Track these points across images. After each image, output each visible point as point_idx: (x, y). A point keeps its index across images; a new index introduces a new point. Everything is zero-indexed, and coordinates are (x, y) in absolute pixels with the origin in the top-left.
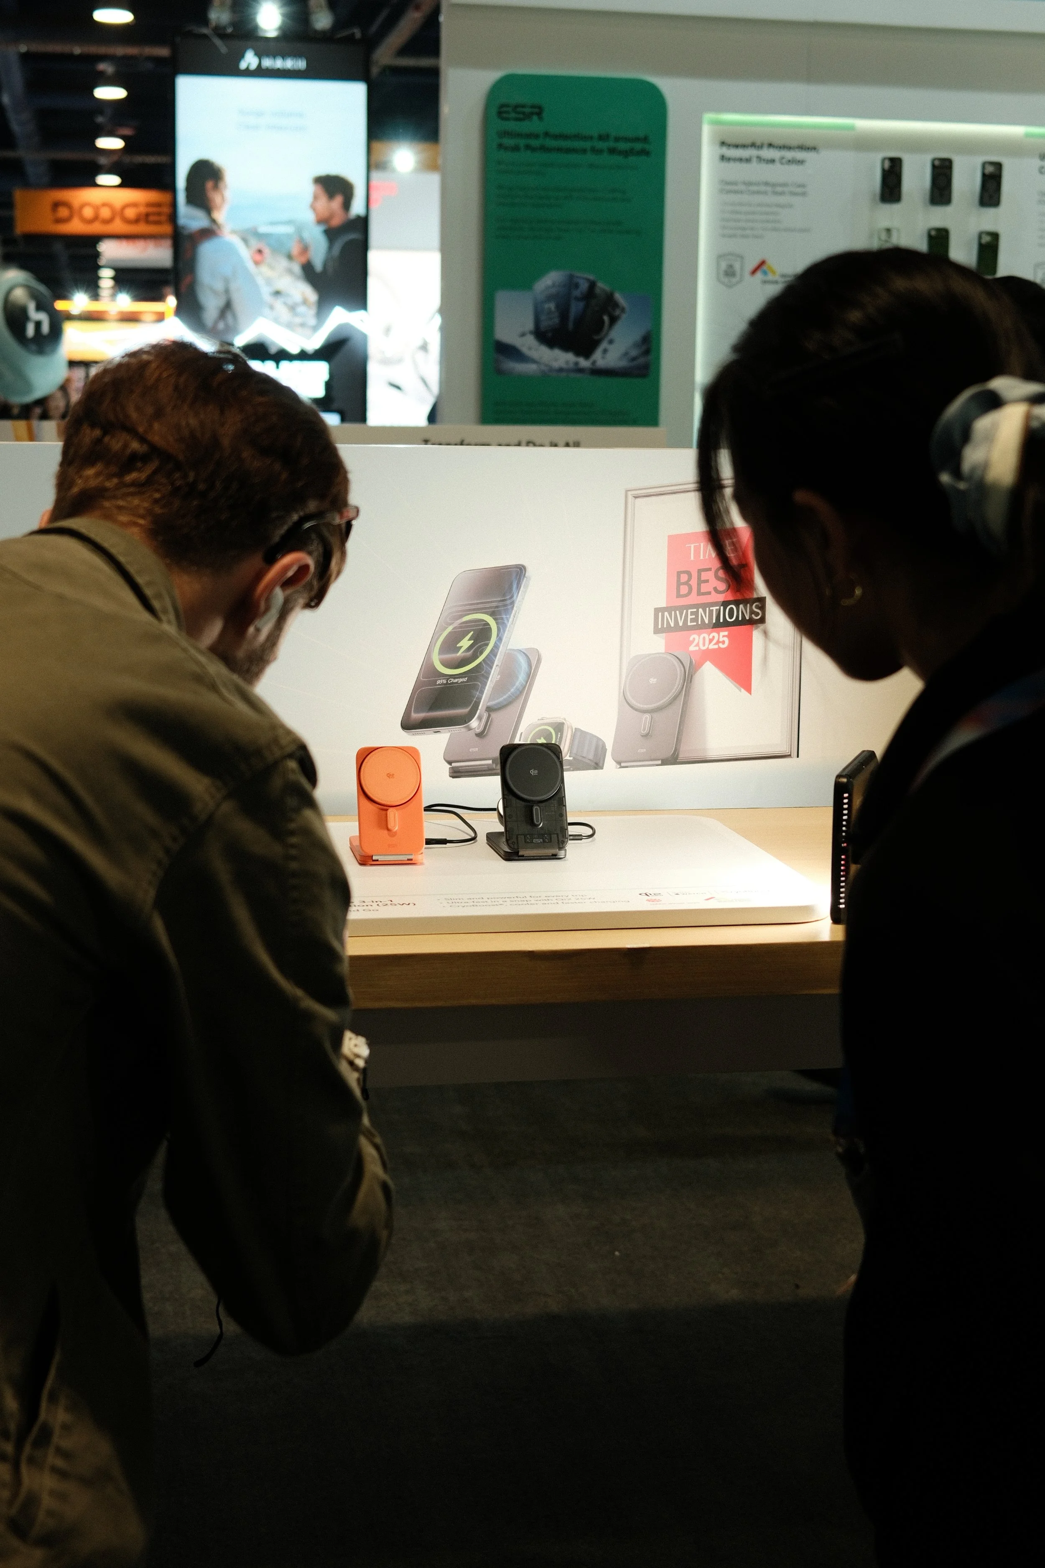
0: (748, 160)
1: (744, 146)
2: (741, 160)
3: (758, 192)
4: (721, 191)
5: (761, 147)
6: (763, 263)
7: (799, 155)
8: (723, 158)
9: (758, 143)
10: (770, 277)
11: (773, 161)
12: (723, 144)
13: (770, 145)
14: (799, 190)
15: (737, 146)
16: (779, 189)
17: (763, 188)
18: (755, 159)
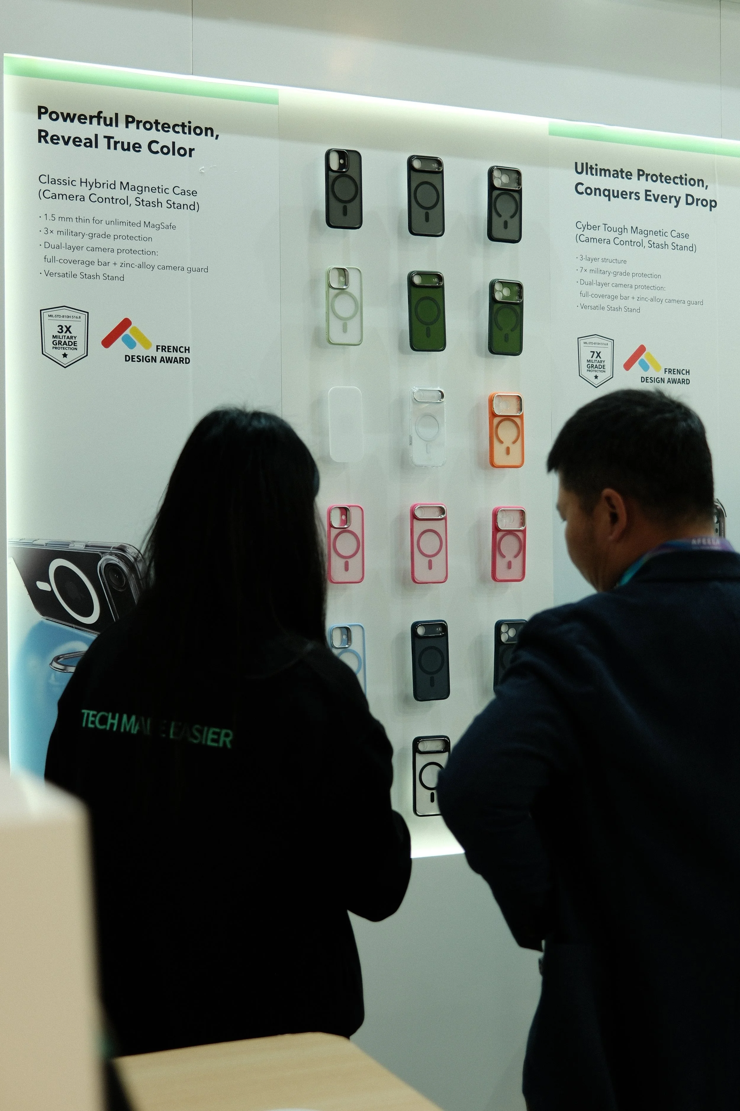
0: (89, 143)
1: (82, 118)
2: (77, 141)
3: (112, 200)
4: (42, 194)
5: (113, 122)
6: (126, 324)
7: (184, 140)
8: (42, 136)
9: (108, 114)
10: (139, 350)
11: (137, 147)
12: (42, 111)
13: (129, 120)
14: (188, 200)
15: (68, 117)
16: (147, 196)
17: (119, 193)
18: (103, 142)
